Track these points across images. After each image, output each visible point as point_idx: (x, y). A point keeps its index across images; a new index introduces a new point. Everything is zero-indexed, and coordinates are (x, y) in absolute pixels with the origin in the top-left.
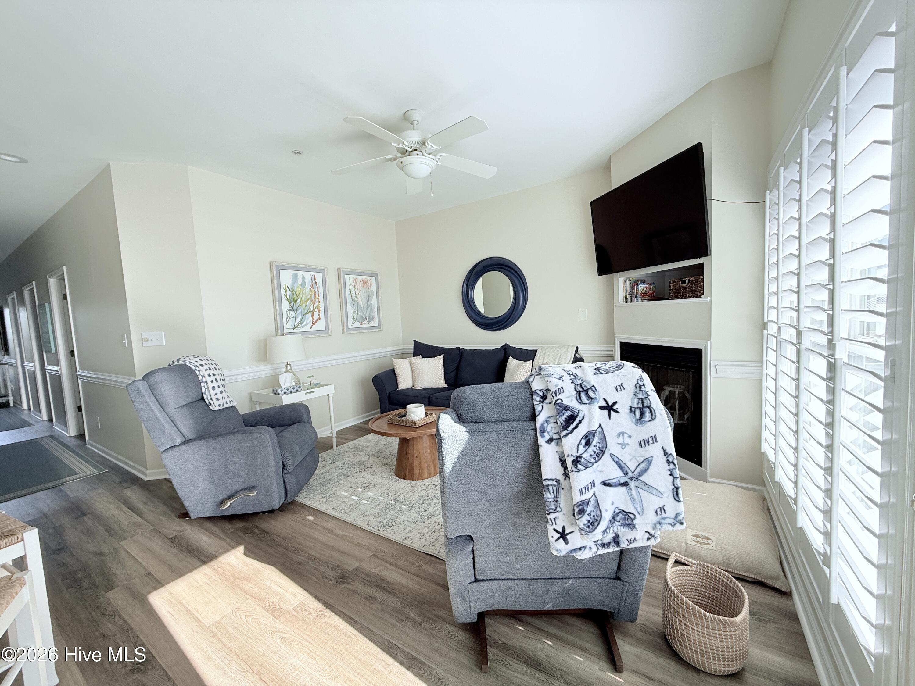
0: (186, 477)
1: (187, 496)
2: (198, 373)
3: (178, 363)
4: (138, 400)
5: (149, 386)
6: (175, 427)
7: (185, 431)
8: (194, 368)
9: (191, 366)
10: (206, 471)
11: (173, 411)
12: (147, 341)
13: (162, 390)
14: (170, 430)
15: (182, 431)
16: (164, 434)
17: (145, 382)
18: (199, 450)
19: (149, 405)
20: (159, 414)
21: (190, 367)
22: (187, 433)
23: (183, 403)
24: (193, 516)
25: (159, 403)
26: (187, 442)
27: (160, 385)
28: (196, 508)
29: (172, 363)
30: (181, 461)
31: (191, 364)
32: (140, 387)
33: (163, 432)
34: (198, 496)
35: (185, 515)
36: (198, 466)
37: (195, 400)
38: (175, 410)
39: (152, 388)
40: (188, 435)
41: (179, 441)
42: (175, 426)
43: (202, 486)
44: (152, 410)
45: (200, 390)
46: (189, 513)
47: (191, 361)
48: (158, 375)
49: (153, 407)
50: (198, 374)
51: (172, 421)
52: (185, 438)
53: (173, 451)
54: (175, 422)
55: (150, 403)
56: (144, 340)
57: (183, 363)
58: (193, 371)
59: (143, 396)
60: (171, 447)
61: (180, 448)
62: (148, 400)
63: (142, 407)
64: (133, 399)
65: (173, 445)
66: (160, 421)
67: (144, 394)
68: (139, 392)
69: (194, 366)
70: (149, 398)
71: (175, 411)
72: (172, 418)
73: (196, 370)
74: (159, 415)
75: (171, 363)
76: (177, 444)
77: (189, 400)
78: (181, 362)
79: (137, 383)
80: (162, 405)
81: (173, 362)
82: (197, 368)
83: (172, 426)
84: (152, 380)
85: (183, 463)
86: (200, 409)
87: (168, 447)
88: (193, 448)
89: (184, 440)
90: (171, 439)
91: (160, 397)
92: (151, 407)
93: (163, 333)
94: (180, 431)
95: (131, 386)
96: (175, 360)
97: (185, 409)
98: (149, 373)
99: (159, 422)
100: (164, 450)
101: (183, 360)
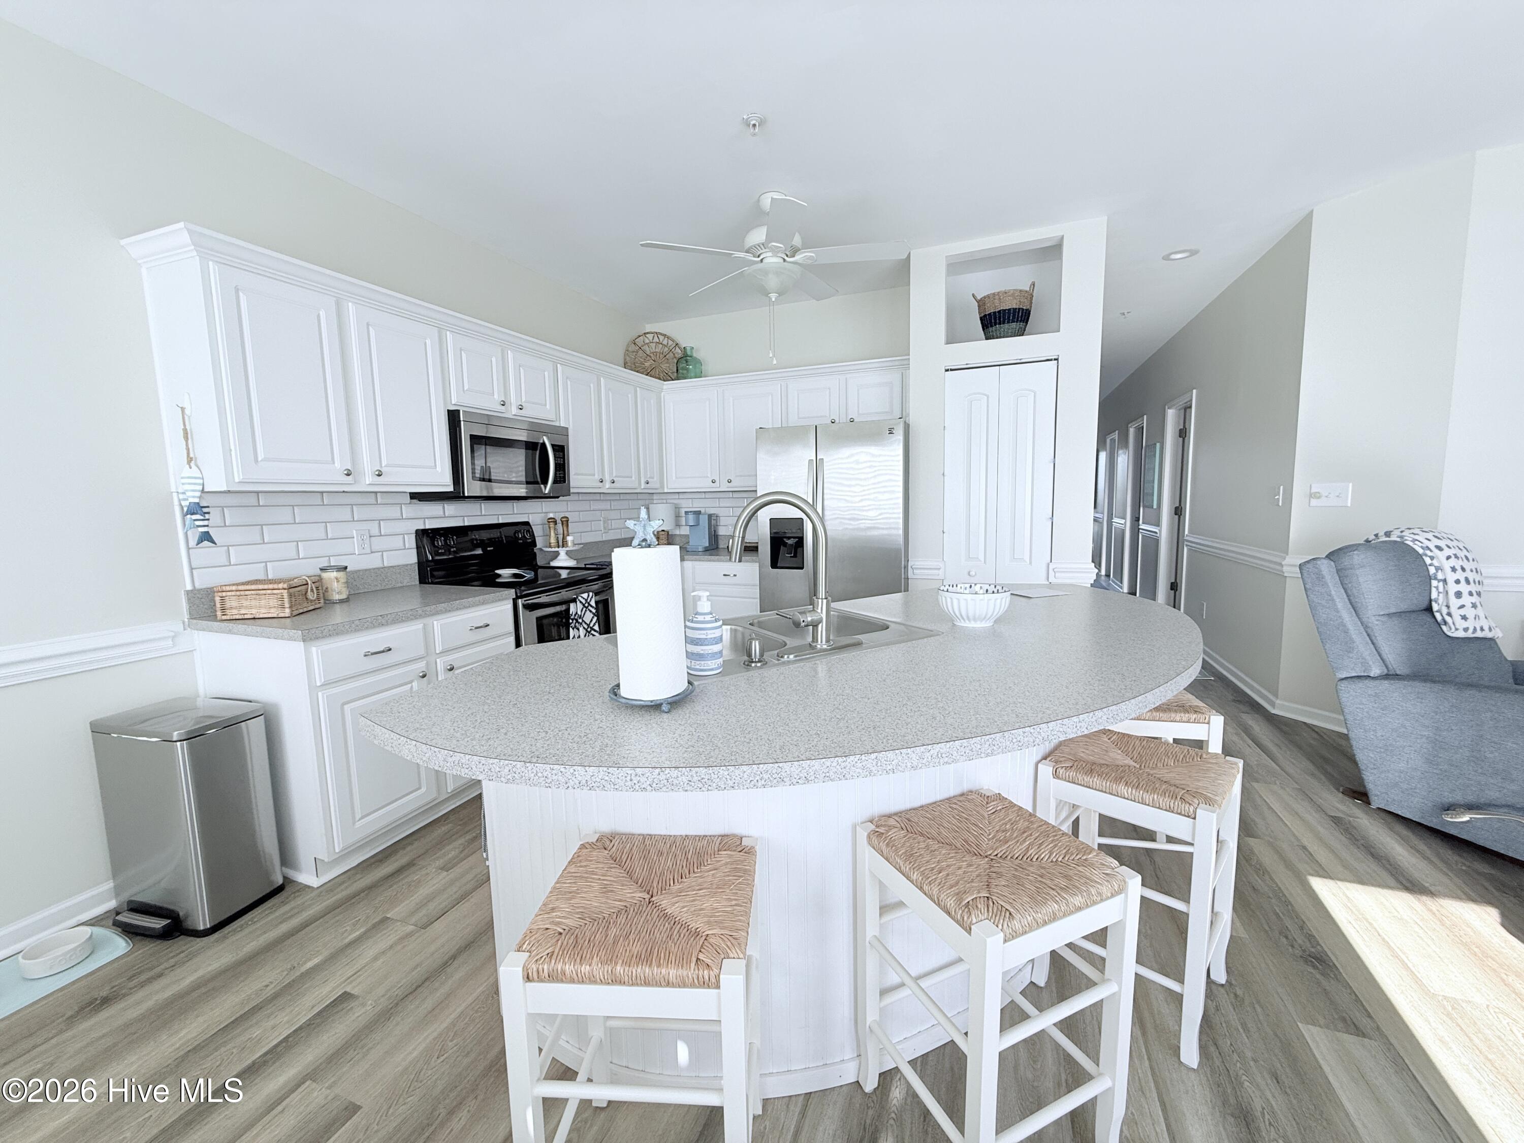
0: (1379, 734)
1: (1372, 766)
2: (1428, 561)
3: (1387, 539)
4: (1317, 589)
5: (1338, 571)
6: (1372, 646)
7: (1390, 658)
8: (1421, 551)
9: (1416, 547)
10: (1424, 740)
11: (1373, 618)
12: (1319, 498)
13: (1361, 580)
14: (1363, 649)
15: (1385, 657)
16: (1350, 652)
17: (1332, 563)
18: (1418, 698)
19: (1333, 600)
20: (1347, 616)
21: (1414, 549)
22: (1393, 662)
23: (1393, 610)
24: (1376, 803)
25: (1349, 600)
26: (1388, 676)
27: (1358, 572)
28: (1387, 793)
29: (1374, 537)
30: (1376, 706)
31: (1417, 542)
32: (1323, 569)
33: (1349, 647)
34: (1397, 774)
35: (1360, 795)
36: (1408, 724)
37: (1414, 608)
38: (1377, 618)
39: (1342, 574)
40: (1394, 666)
41: (1376, 671)
42: (1373, 643)
43: (1407, 762)
44: (1337, 609)
45: (1427, 594)
46: (1370, 795)
47: (1416, 537)
48: (1358, 555)
49: (1340, 605)
50: (1428, 564)
51: (1368, 635)
52: (1388, 670)
53: (1360, 684)
54: (1373, 638)
55: (1335, 597)
56: (1312, 496)
57: (1398, 539)
58: (1420, 556)
59: (1325, 585)
60: (1359, 677)
61: (1378, 682)
62: (1333, 593)
63: (1320, 601)
64: (1307, 586)
65: (1363, 674)
66: (1348, 629)
67: (1329, 581)
68: (1320, 577)
69: (1422, 547)
70: (1336, 589)
71: (1377, 620)
72: (1369, 631)
73: (1426, 555)
74: (1347, 620)
75: (1372, 537)
76: (1372, 675)
77: (1404, 607)
78: (1394, 538)
79: (1319, 562)
80: (1354, 604)
81: (1376, 535)
82: (1428, 553)
83: (1367, 643)
84: (1346, 561)
85: (1379, 710)
86: (1422, 626)
87: (1354, 674)
88: (1404, 691)
89: (1386, 671)
90: (1362, 663)
91: (1355, 591)
92: (1335, 605)
93: (1351, 485)
94: (1380, 655)
95: (1308, 566)
96: (1382, 533)
97: (1396, 621)
98: (1340, 549)
99: (1346, 632)
100: (1344, 676)
101: (1400, 534)
